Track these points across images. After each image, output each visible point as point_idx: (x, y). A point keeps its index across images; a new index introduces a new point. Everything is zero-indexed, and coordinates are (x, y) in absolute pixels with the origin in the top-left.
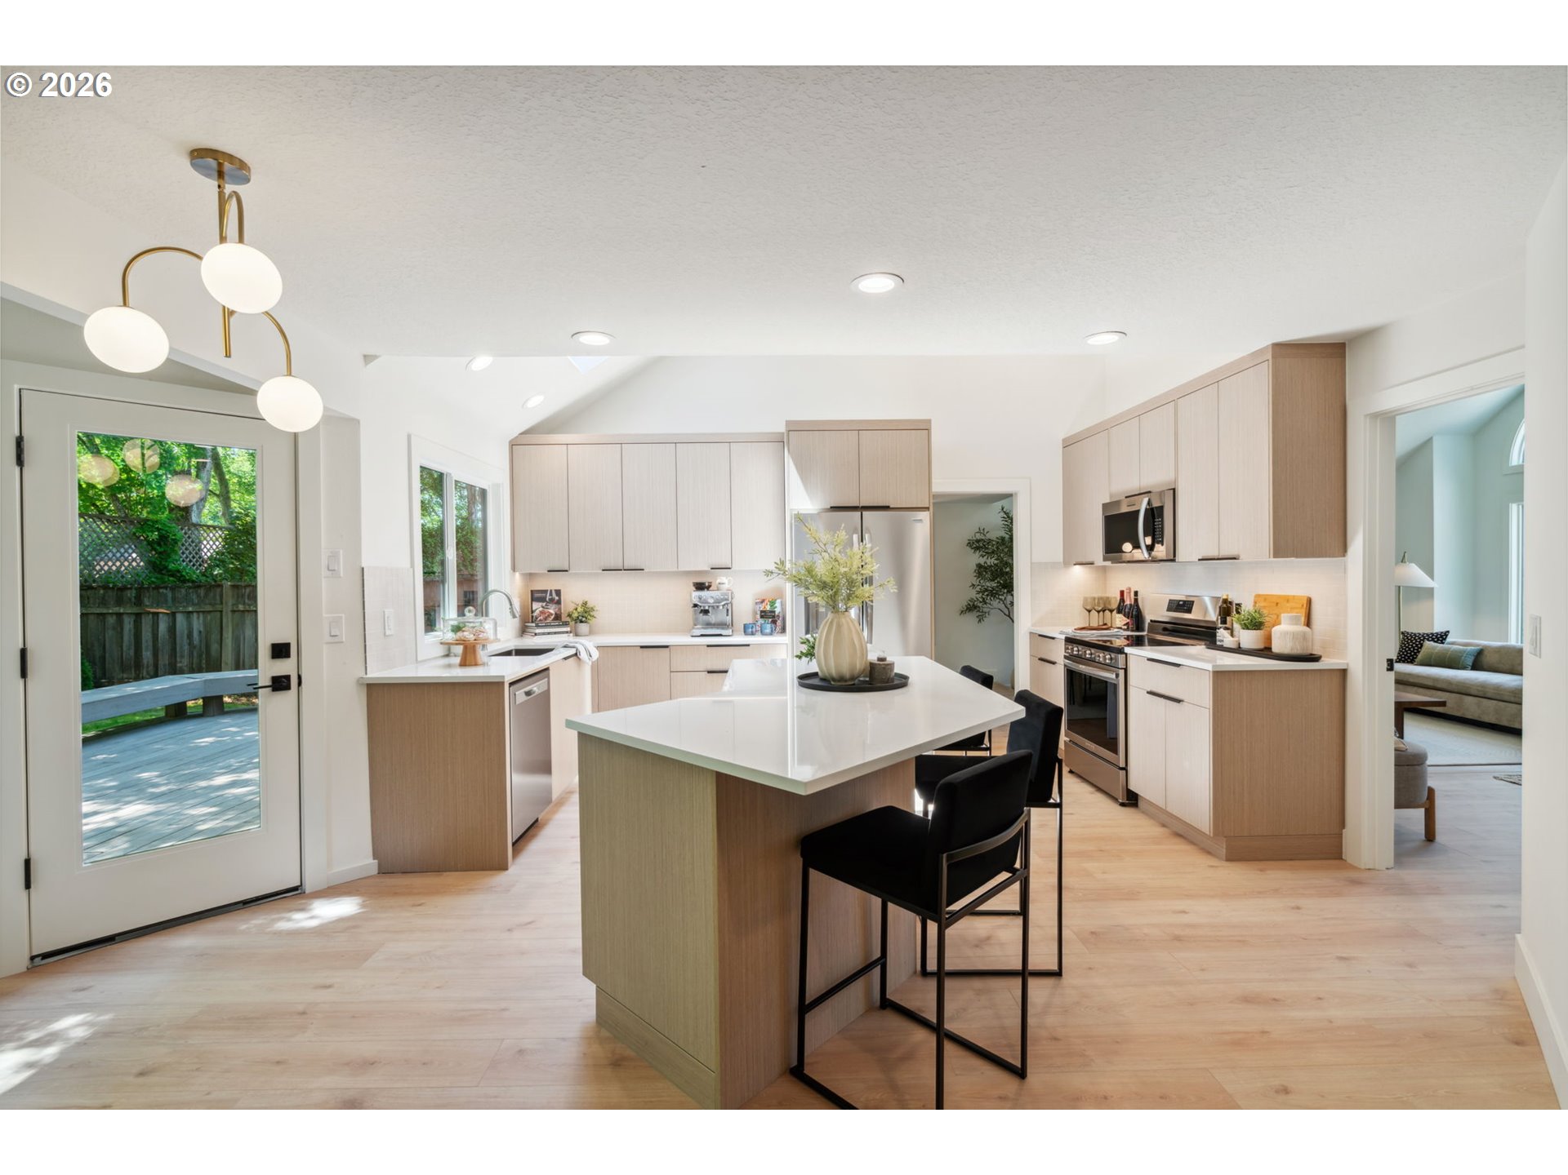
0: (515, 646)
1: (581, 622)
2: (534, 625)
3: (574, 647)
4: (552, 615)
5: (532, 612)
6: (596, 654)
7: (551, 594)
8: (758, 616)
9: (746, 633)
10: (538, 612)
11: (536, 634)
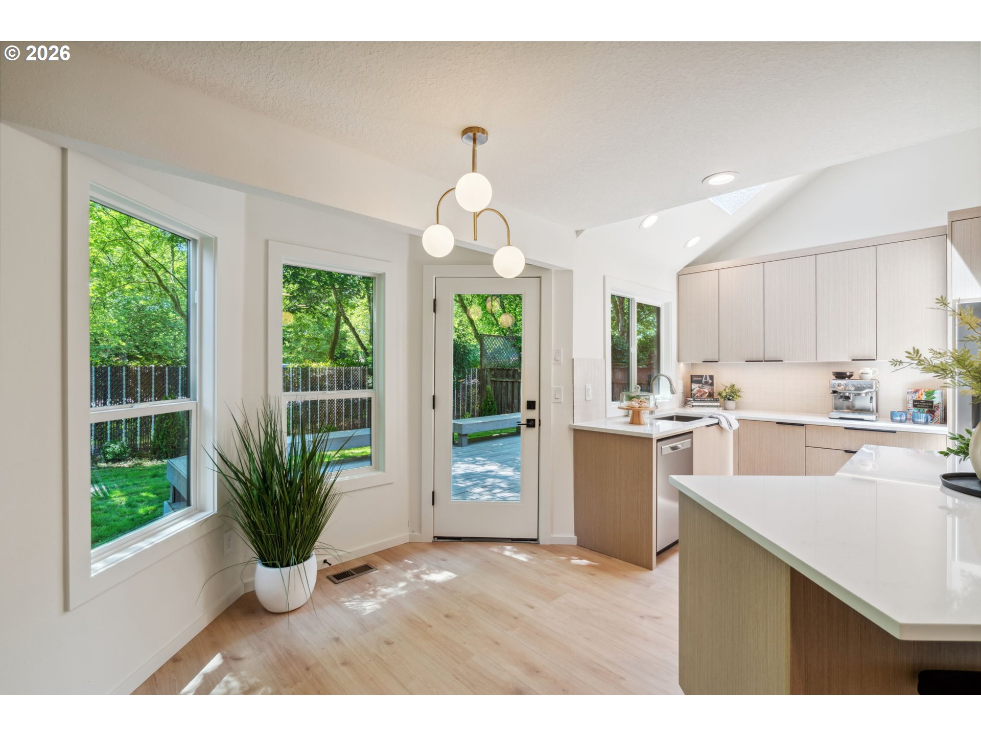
0: (676, 413)
1: (729, 399)
2: (692, 399)
3: (717, 418)
4: (706, 393)
5: (692, 390)
6: (736, 425)
7: (706, 378)
8: (911, 405)
9: (893, 420)
10: (695, 391)
11: (693, 406)
